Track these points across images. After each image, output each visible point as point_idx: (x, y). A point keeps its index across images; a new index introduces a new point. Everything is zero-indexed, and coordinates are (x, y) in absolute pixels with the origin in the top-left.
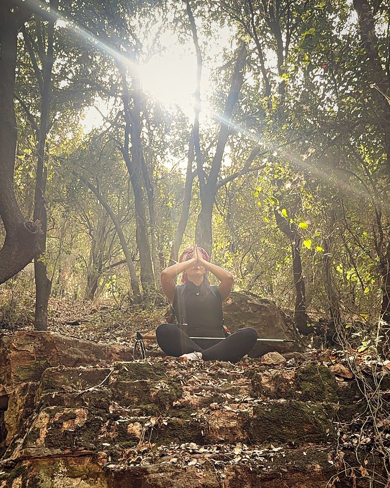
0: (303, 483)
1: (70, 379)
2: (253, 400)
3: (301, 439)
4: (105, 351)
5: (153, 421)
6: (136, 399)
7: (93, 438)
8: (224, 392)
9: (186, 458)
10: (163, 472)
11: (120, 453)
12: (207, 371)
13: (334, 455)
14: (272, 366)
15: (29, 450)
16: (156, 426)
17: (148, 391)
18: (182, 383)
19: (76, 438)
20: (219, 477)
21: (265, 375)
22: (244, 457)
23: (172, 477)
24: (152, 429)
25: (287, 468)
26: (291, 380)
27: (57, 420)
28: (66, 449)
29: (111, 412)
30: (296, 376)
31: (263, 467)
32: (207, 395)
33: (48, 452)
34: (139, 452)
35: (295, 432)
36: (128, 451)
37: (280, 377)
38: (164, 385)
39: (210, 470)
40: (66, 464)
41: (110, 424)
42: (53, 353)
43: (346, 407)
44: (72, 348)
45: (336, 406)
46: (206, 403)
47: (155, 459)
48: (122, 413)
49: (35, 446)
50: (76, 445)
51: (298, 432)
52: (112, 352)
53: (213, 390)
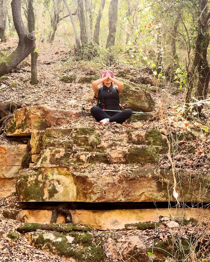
0: (144, 181)
1: (57, 133)
2: (128, 145)
3: (145, 162)
4: (69, 114)
5: (90, 155)
6: (83, 144)
7: (67, 161)
8: (117, 141)
9: (102, 171)
10: (94, 178)
11: (78, 168)
12: (111, 130)
13: (157, 171)
14: (137, 129)
15: (44, 165)
16: (91, 156)
17: (87, 140)
18: (101, 137)
19: (61, 161)
20: (114, 180)
21: (134, 133)
22: (123, 171)
23: (97, 180)
24: (89, 158)
25: (139, 176)
26: (144, 136)
27: (53, 153)
28: (57, 165)
29: (74, 150)
30: (146, 134)
31: (130, 175)
32: (111, 142)
33: (51, 166)
34: (85, 168)
35: (143, 159)
36: (80, 167)
37: (140, 135)
38: (94, 138)
39: (111, 176)
40: (58, 170)
41: (73, 155)
42: (48, 116)
43: (164, 148)
44: (55, 113)
45: (160, 148)
46: (110, 146)
47: (91, 171)
48: (78, 150)
49: (46, 163)
50: (61, 163)
51: (145, 159)
52: (72, 114)
53: (113, 140)
